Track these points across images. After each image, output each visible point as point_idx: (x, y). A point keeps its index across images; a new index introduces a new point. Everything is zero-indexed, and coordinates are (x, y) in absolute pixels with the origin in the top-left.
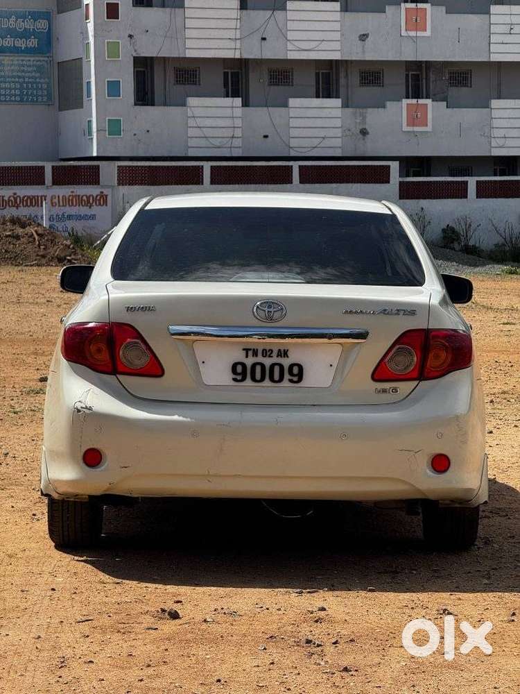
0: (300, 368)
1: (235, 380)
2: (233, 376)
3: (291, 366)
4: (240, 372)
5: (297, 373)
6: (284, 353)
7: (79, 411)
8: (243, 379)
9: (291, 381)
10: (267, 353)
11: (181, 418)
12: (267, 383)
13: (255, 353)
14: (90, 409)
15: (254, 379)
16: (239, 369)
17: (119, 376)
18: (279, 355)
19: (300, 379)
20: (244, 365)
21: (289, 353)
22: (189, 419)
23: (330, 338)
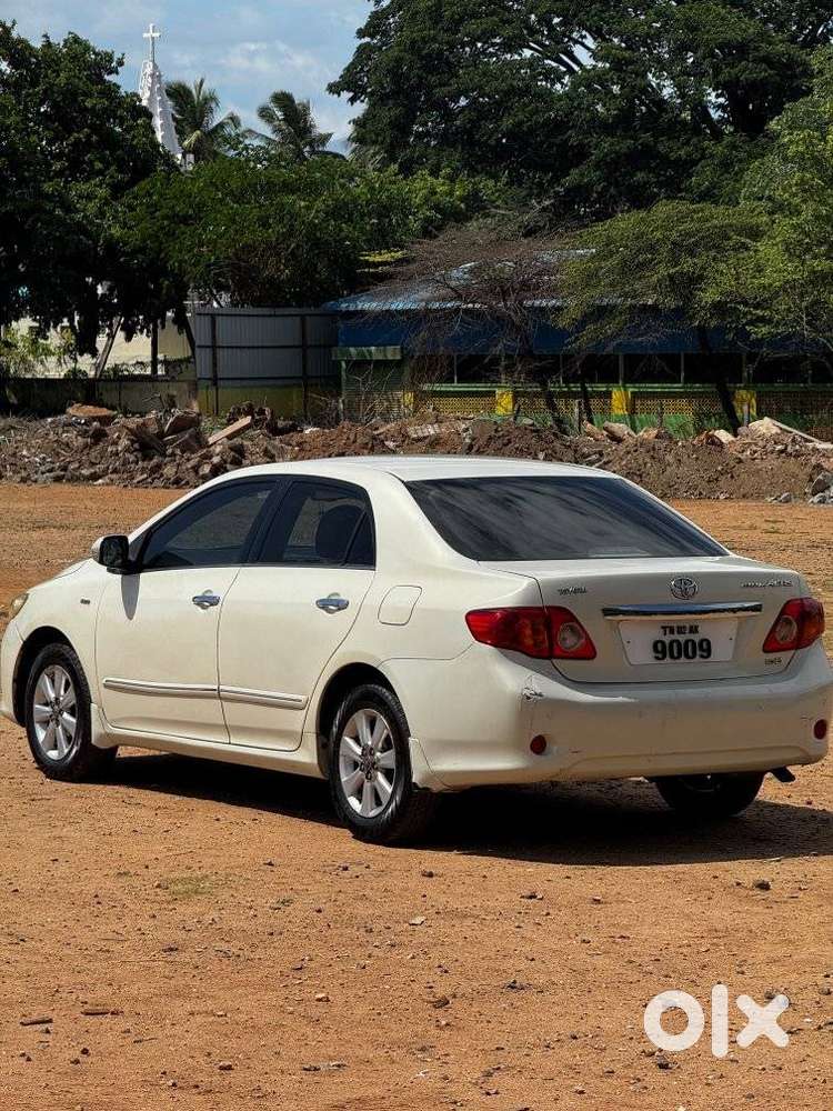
0: (709, 643)
1: (657, 658)
2: (654, 654)
3: (702, 641)
4: (661, 650)
5: (705, 648)
6: (694, 630)
7: (528, 698)
8: (663, 658)
9: (702, 656)
10: (681, 630)
11: (626, 699)
12: (683, 659)
13: (672, 632)
14: (540, 695)
15: (672, 657)
16: (660, 648)
17: (554, 661)
18: (691, 632)
19: (709, 655)
20: (663, 643)
21: (699, 629)
22: (633, 700)
23: (735, 612)
